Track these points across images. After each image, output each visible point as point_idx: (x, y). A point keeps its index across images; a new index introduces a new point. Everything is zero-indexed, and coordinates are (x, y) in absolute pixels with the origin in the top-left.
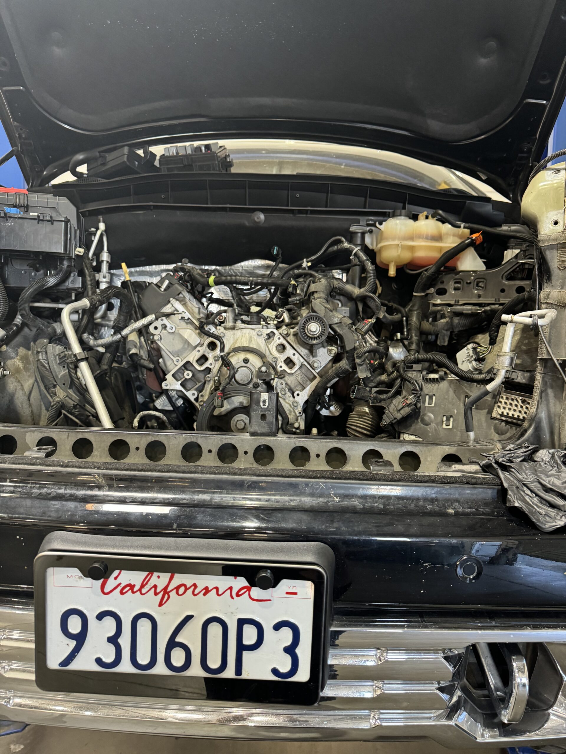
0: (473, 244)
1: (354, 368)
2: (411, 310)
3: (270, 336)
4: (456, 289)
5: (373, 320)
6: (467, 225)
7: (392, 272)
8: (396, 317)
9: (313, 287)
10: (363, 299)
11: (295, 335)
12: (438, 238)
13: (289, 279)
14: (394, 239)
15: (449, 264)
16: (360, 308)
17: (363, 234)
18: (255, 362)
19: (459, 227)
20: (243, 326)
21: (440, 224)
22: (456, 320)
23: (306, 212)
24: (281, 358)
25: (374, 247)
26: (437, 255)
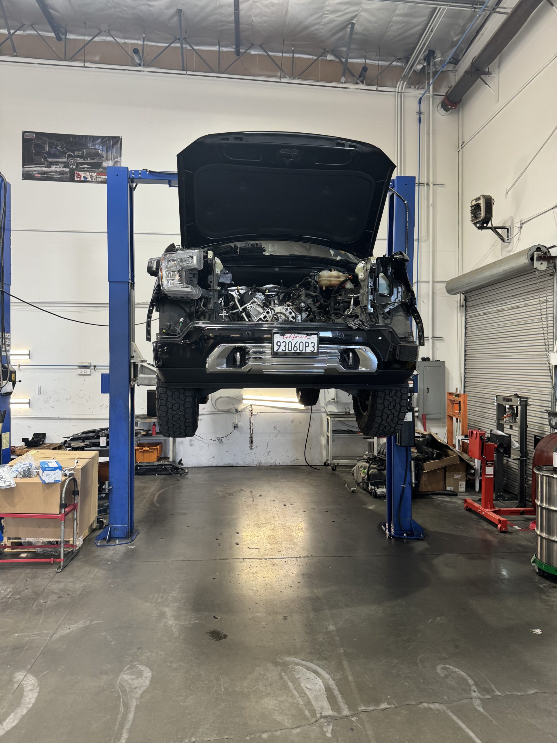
0: (349, 279)
1: (315, 317)
2: (331, 301)
3: (287, 309)
4: (345, 294)
5: (319, 303)
6: (348, 273)
7: (324, 288)
8: (326, 303)
9: (301, 293)
10: (316, 296)
11: (295, 308)
12: (338, 277)
13: (292, 291)
14: (324, 278)
15: (343, 286)
16: (315, 300)
17: (314, 276)
18: (283, 317)
19: (345, 274)
20: (277, 306)
21: (339, 272)
22: (345, 304)
23: (294, 268)
24: (291, 316)
25: (318, 280)
26: (338, 283)
